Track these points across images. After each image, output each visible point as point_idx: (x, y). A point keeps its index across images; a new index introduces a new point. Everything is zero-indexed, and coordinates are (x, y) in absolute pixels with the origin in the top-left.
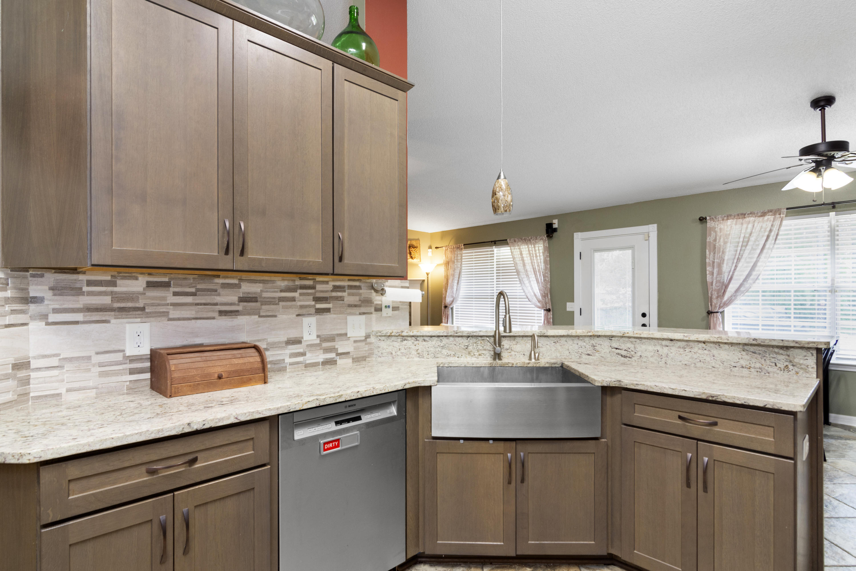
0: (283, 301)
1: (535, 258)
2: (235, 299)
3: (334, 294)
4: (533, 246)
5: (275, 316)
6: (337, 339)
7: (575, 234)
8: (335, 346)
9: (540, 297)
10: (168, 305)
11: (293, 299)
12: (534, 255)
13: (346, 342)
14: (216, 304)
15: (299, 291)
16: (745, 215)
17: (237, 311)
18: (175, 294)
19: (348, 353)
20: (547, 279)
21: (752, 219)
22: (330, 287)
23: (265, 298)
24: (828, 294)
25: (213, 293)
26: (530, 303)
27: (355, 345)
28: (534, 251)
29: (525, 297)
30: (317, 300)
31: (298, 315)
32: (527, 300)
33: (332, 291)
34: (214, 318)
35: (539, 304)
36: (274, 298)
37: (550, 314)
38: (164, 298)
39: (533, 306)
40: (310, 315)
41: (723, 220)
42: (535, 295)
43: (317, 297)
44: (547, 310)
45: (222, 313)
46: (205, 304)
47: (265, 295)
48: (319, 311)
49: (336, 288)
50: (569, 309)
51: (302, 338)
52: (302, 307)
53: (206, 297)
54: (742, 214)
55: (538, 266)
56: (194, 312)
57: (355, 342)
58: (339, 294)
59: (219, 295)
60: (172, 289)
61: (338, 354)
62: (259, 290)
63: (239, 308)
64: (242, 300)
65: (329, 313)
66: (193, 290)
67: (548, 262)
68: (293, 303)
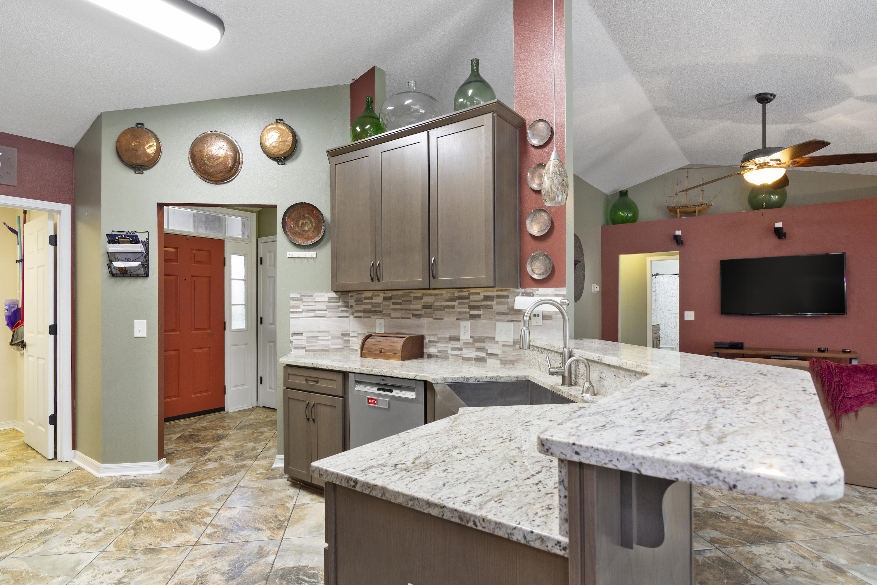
0: (447, 308)
2: (420, 307)
3: (484, 303)
5: (443, 319)
6: (487, 341)
8: (485, 347)
10: (391, 310)
11: (453, 307)
13: (494, 345)
14: (410, 310)
15: (458, 301)
17: (421, 315)
18: (394, 303)
19: (497, 355)
22: (480, 297)
23: (436, 306)
25: (409, 303)
27: (503, 348)
30: (471, 308)
31: (457, 319)
33: (482, 301)
34: (410, 318)
36: (441, 306)
38: (389, 306)
40: (465, 319)
43: (471, 306)
45: (415, 315)
46: (406, 310)
47: (436, 304)
48: (473, 317)
49: (486, 298)
51: (460, 336)
52: (460, 313)
53: (406, 305)
56: (401, 314)
57: (503, 346)
58: (489, 303)
59: (412, 304)
60: (392, 301)
61: (488, 354)
62: (432, 300)
63: (422, 312)
64: (424, 307)
65: (479, 319)
66: (401, 301)
68: (454, 310)
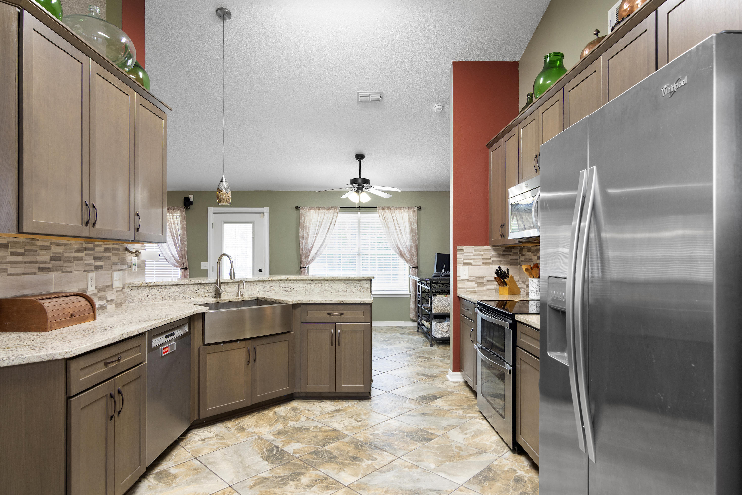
0: (76, 260)
1: (173, 225)
2: (47, 258)
3: (105, 255)
4: (171, 214)
5: (71, 272)
6: (106, 289)
7: (209, 209)
8: (105, 295)
9: (178, 258)
10: (6, 263)
11: (81, 259)
12: (172, 222)
13: (111, 292)
14: (36, 262)
15: (85, 252)
16: (320, 208)
17: (49, 268)
18: (12, 254)
19: (112, 300)
20: (185, 243)
21: (323, 211)
22: (102, 249)
23: (65, 257)
24: (357, 256)
25: (35, 253)
26: (168, 263)
27: (117, 294)
28: (172, 219)
29: (163, 258)
30: (96, 259)
31: (84, 271)
32: (165, 260)
33: (103, 252)
34: (35, 274)
35: (176, 264)
36: (70, 258)
37: (187, 272)
38: (5, 257)
39: (171, 265)
40: (91, 271)
41: (309, 210)
42: (173, 256)
43: (95, 257)
44: (184, 269)
45: (41, 270)
46: (30, 262)
47: (66, 255)
48: (98, 268)
49: (107, 250)
50: (202, 268)
51: (87, 289)
52: (87, 265)
53: (30, 257)
54: (318, 207)
55: (176, 231)
56: (23, 269)
57: (117, 291)
58: (108, 255)
59: (38, 255)
60: (10, 250)
61: (107, 301)
62: (61, 251)
63: (50, 265)
64: (53, 259)
65: (101, 270)
66: (22, 251)
67: (186, 229)
68: (82, 261)
